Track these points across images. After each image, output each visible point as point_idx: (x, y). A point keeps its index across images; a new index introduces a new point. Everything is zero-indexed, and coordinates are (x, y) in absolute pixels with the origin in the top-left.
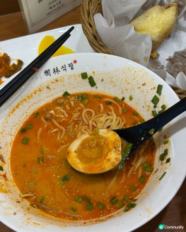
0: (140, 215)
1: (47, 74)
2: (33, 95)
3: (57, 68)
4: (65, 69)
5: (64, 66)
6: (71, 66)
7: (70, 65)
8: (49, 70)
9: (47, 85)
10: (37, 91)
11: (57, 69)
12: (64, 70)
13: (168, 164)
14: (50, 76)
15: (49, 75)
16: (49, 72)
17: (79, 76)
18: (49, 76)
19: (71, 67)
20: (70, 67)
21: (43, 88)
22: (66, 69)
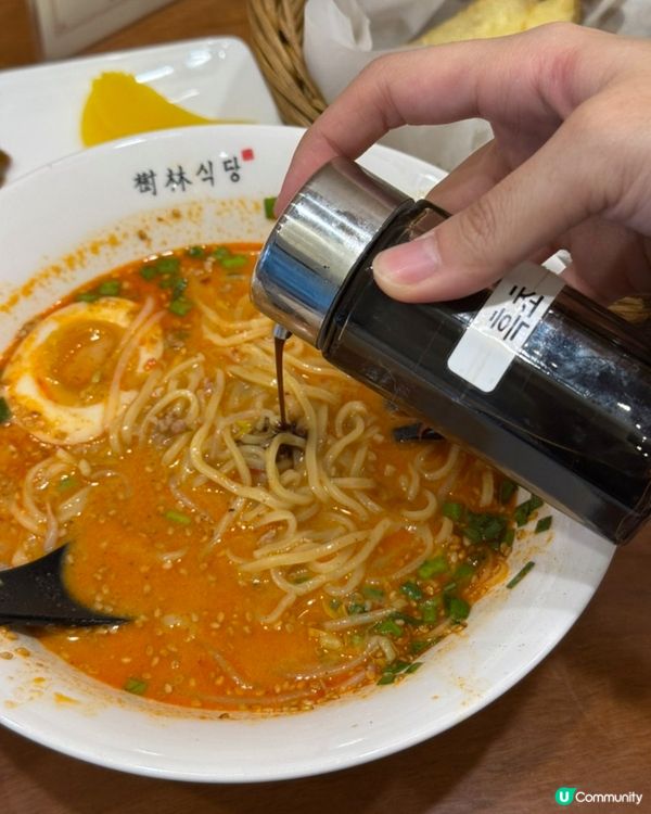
0: (436, 697)
1: (143, 186)
2: (89, 255)
3: (180, 168)
4: (209, 175)
5: (207, 167)
6: (232, 168)
7: (229, 165)
8: (152, 175)
9: (141, 226)
10: (102, 243)
11: (181, 175)
12: (204, 180)
13: (544, 535)
14: (155, 193)
15: (152, 191)
16: (150, 180)
17: (257, 207)
18: (149, 193)
19: (231, 172)
20: (227, 169)
21: (126, 235)
22: (211, 178)
